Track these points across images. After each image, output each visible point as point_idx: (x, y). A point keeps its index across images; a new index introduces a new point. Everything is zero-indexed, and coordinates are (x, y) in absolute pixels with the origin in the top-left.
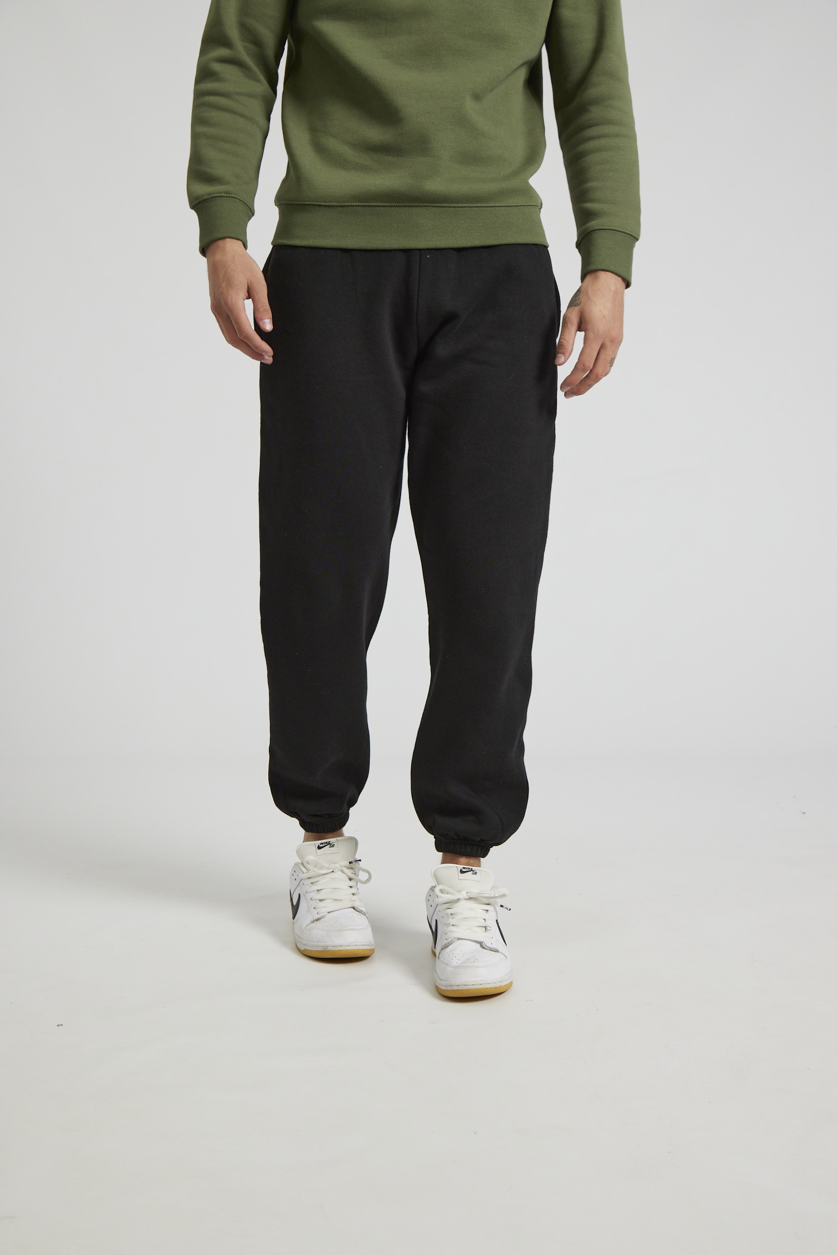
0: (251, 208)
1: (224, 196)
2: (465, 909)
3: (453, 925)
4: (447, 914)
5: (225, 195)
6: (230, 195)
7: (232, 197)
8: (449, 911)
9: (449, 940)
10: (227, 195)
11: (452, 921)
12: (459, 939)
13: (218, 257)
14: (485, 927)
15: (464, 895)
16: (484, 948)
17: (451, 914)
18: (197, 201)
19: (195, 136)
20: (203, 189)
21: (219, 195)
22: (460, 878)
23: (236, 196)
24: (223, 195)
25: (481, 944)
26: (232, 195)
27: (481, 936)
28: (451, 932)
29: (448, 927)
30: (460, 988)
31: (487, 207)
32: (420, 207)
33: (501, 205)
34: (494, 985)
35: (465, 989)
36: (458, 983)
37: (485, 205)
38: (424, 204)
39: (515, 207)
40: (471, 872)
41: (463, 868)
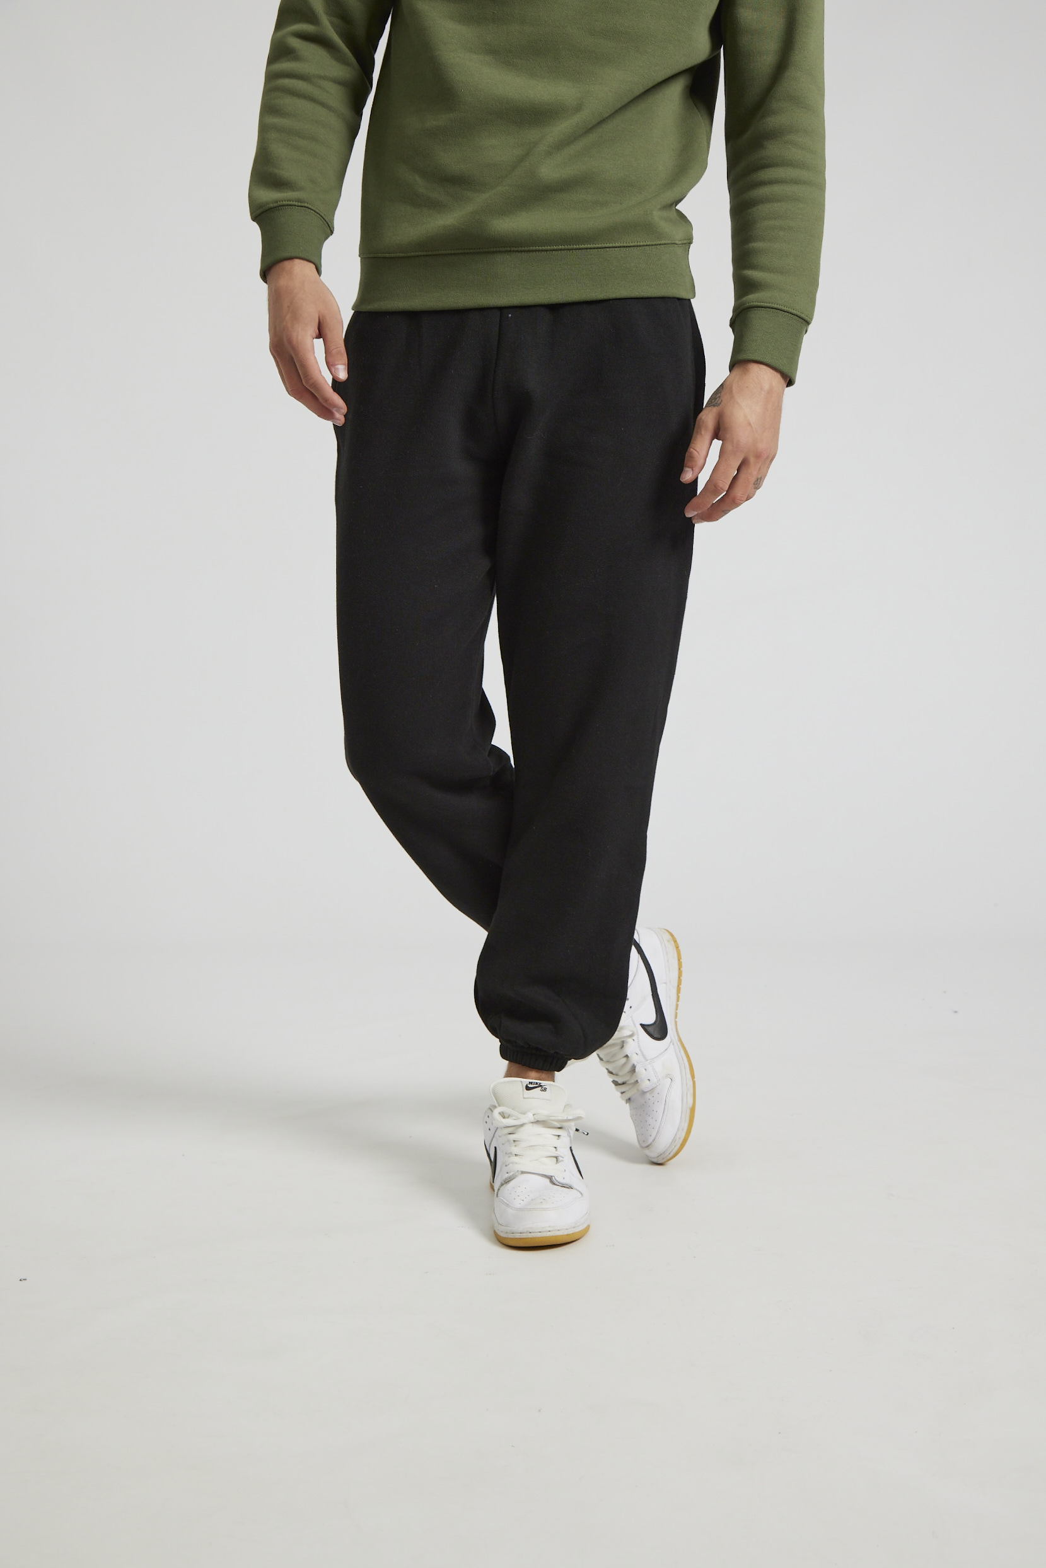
0: (329, 223)
1: (295, 206)
2: (531, 1135)
3: (514, 1154)
4: (509, 1141)
5: (297, 203)
6: (303, 204)
7: (305, 207)
8: (512, 1137)
9: (512, 1173)
10: (300, 204)
11: (515, 1150)
12: (523, 1172)
13: (283, 282)
14: (556, 1157)
15: (530, 1117)
16: (554, 1184)
17: (514, 1141)
18: (261, 210)
19: (263, 129)
20: (269, 196)
21: (289, 203)
22: (524, 1095)
23: (310, 207)
24: (294, 203)
25: (550, 1178)
26: (306, 205)
27: (551, 1168)
28: (512, 1163)
29: (509, 1157)
30: (524, 1236)
31: (594, 248)
32: (502, 252)
33: (614, 245)
34: (566, 1233)
35: (530, 1237)
36: (521, 1229)
37: (592, 246)
38: (509, 249)
39: (635, 248)
40: (540, 1088)
41: (531, 1083)
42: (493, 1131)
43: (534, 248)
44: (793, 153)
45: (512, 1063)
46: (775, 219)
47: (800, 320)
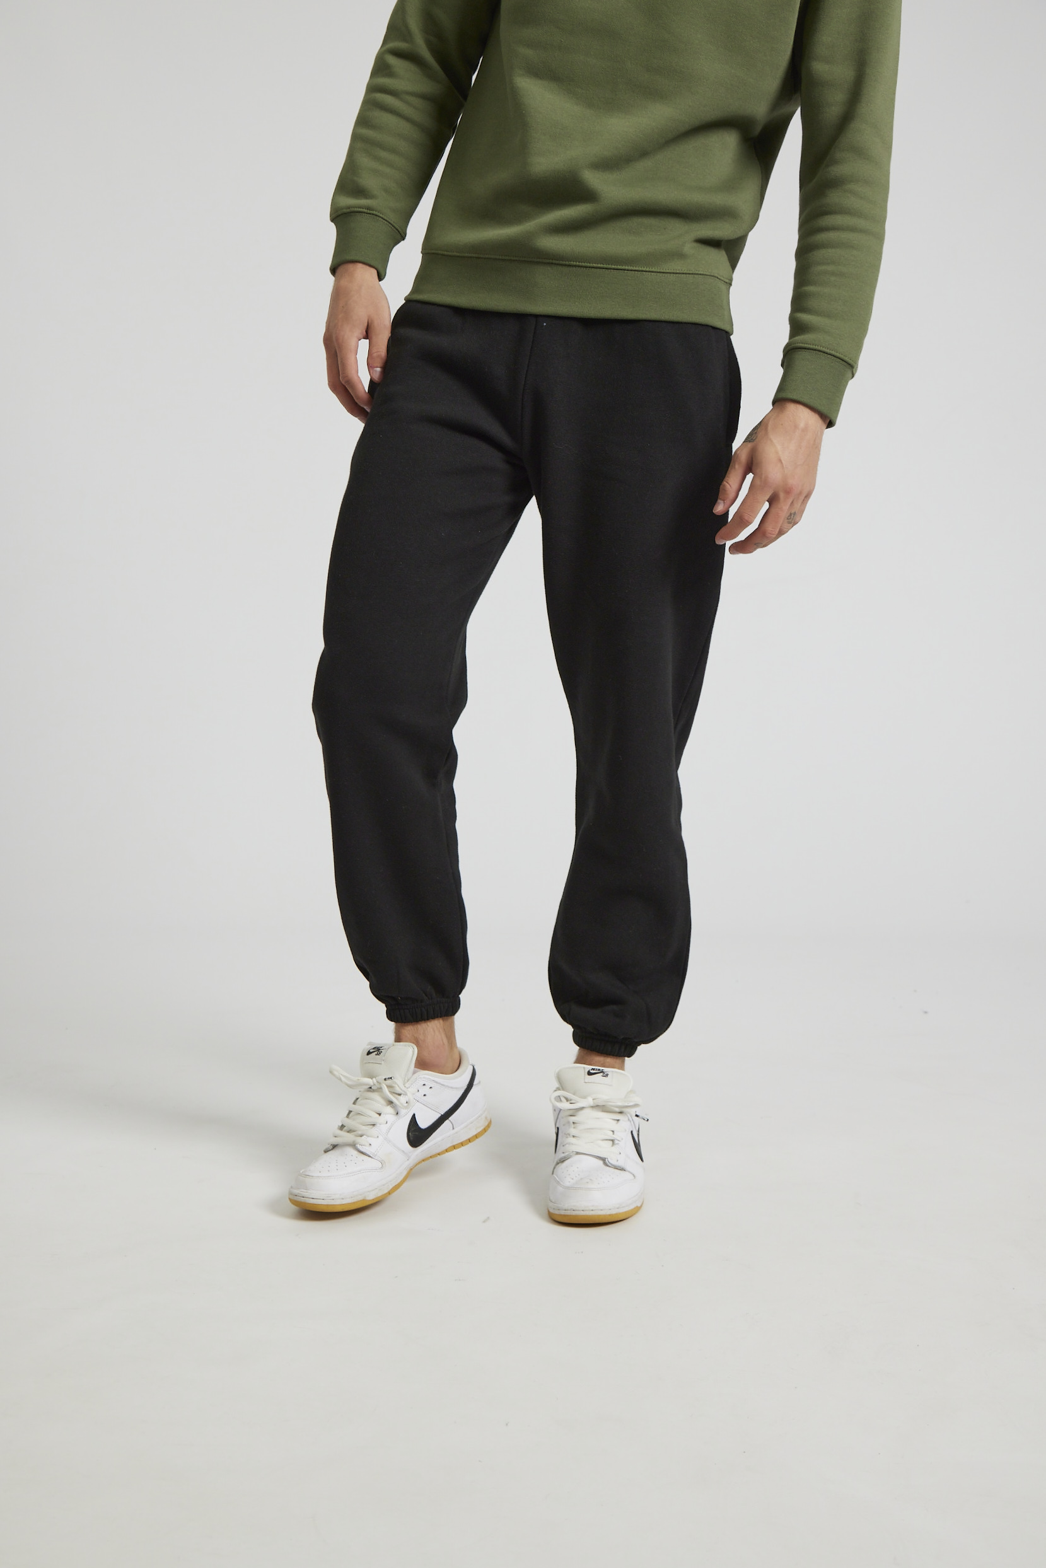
0: (403, 232)
2: (590, 1118)
3: (574, 1136)
4: (569, 1122)
6: (372, 212)
7: (374, 214)
8: (572, 1119)
9: (571, 1151)
11: (573, 1131)
12: (578, 1153)
13: (348, 280)
14: (613, 1141)
15: (589, 1101)
16: (607, 1165)
17: (573, 1123)
18: (337, 213)
20: (349, 201)
21: (360, 210)
22: (586, 1081)
23: (382, 214)
24: (368, 210)
25: (604, 1160)
26: (378, 212)
27: (606, 1151)
28: (569, 1144)
29: (567, 1137)
30: (568, 1213)
31: (631, 270)
32: (545, 263)
33: (651, 270)
34: (609, 1213)
35: (574, 1214)
36: (566, 1206)
37: (630, 268)
38: (551, 261)
39: (672, 275)
40: (602, 1074)
41: (594, 1069)
42: (557, 1112)
43: (575, 263)
44: (851, 202)
45: (582, 1049)
46: (828, 264)
47: (844, 363)
